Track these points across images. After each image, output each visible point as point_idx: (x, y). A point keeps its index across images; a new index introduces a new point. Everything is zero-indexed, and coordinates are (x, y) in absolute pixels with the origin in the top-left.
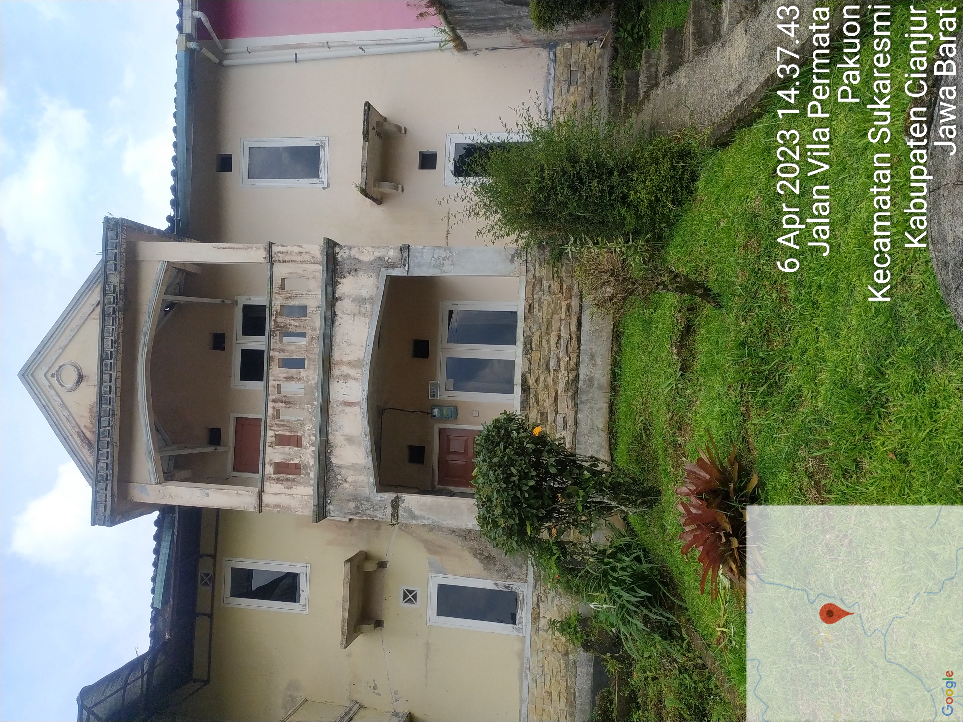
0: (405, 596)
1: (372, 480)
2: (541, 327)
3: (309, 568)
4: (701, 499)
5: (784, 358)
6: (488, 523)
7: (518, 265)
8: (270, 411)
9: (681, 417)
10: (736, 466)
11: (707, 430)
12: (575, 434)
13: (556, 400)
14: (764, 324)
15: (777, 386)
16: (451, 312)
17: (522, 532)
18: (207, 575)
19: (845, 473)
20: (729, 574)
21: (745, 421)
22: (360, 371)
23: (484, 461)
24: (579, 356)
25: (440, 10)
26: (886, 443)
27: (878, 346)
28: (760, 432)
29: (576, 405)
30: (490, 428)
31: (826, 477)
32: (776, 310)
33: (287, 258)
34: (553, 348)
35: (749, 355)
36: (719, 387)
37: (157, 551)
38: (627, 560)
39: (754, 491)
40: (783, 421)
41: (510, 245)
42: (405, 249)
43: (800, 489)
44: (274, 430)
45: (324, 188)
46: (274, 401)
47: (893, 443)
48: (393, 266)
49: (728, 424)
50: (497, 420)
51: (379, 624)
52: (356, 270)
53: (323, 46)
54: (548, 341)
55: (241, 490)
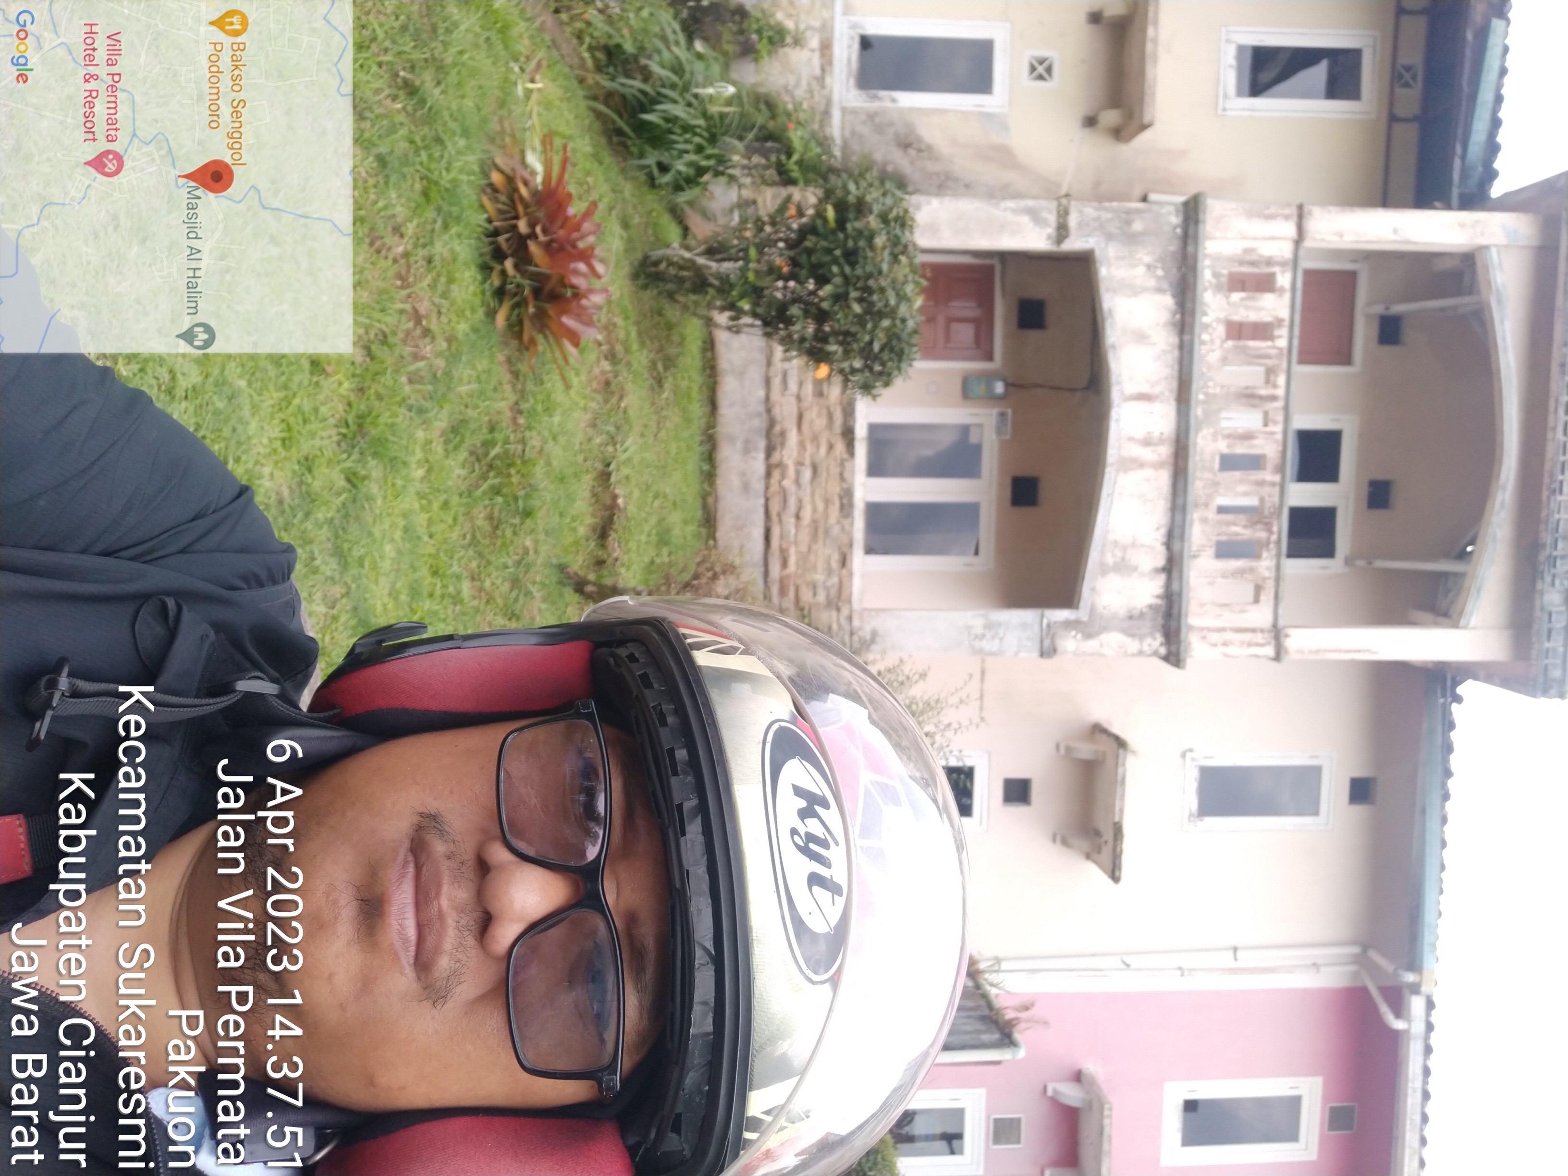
0: (1049, 70)
1: (1103, 271)
2: (827, 532)
3: (1221, 106)
4: (573, 287)
5: (470, 495)
6: (896, 219)
7: (865, 626)
8: (1281, 380)
9: (606, 401)
10: (526, 337)
11: (568, 387)
12: (769, 363)
13: (800, 417)
14: (499, 543)
15: (477, 456)
16: (976, 553)
17: (841, 208)
18: (1406, 85)
19: (384, 339)
20: (527, 176)
21: (517, 403)
22: (1125, 453)
23: (904, 321)
24: (767, 488)
25: (997, 1014)
26: (336, 385)
27: (357, 518)
28: (495, 389)
29: (769, 411)
30: (896, 372)
31: (408, 333)
32: (484, 563)
33: (1248, 637)
34: (807, 500)
35: (516, 499)
36: (556, 451)
37: (1496, 123)
38: (680, 166)
39: (501, 302)
40: (466, 406)
41: (878, 657)
42: (1047, 651)
43: (440, 313)
44: (1274, 347)
45: (1191, 750)
46: (1274, 398)
47: (328, 384)
48: (1068, 625)
49: (540, 397)
50: (887, 384)
51: (1095, 18)
52: (1131, 618)
53: (1190, 970)
54: (814, 510)
55: (1335, 242)
